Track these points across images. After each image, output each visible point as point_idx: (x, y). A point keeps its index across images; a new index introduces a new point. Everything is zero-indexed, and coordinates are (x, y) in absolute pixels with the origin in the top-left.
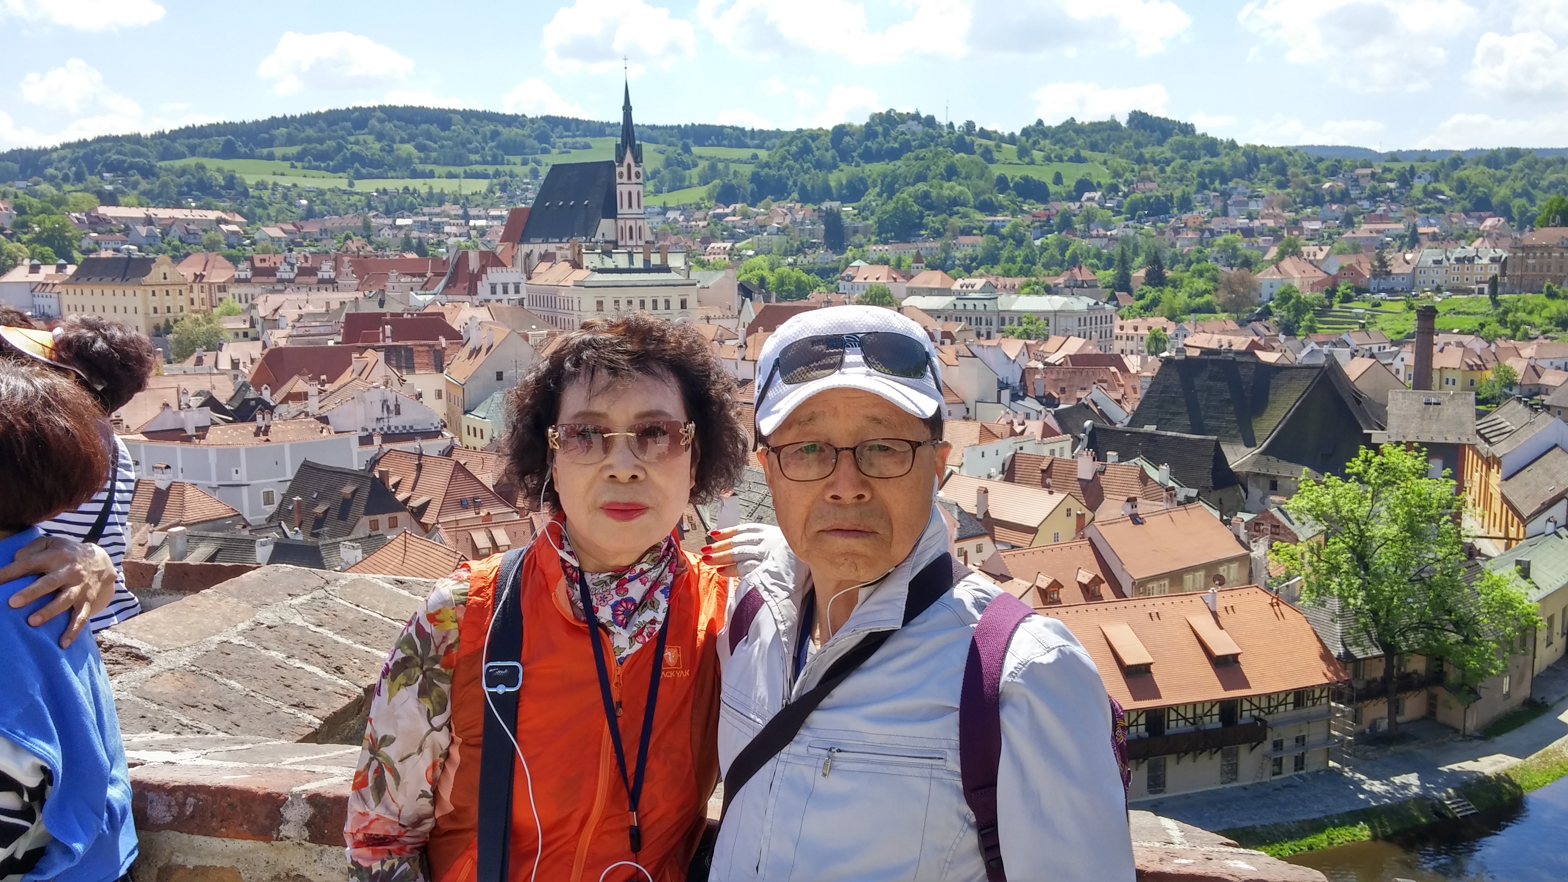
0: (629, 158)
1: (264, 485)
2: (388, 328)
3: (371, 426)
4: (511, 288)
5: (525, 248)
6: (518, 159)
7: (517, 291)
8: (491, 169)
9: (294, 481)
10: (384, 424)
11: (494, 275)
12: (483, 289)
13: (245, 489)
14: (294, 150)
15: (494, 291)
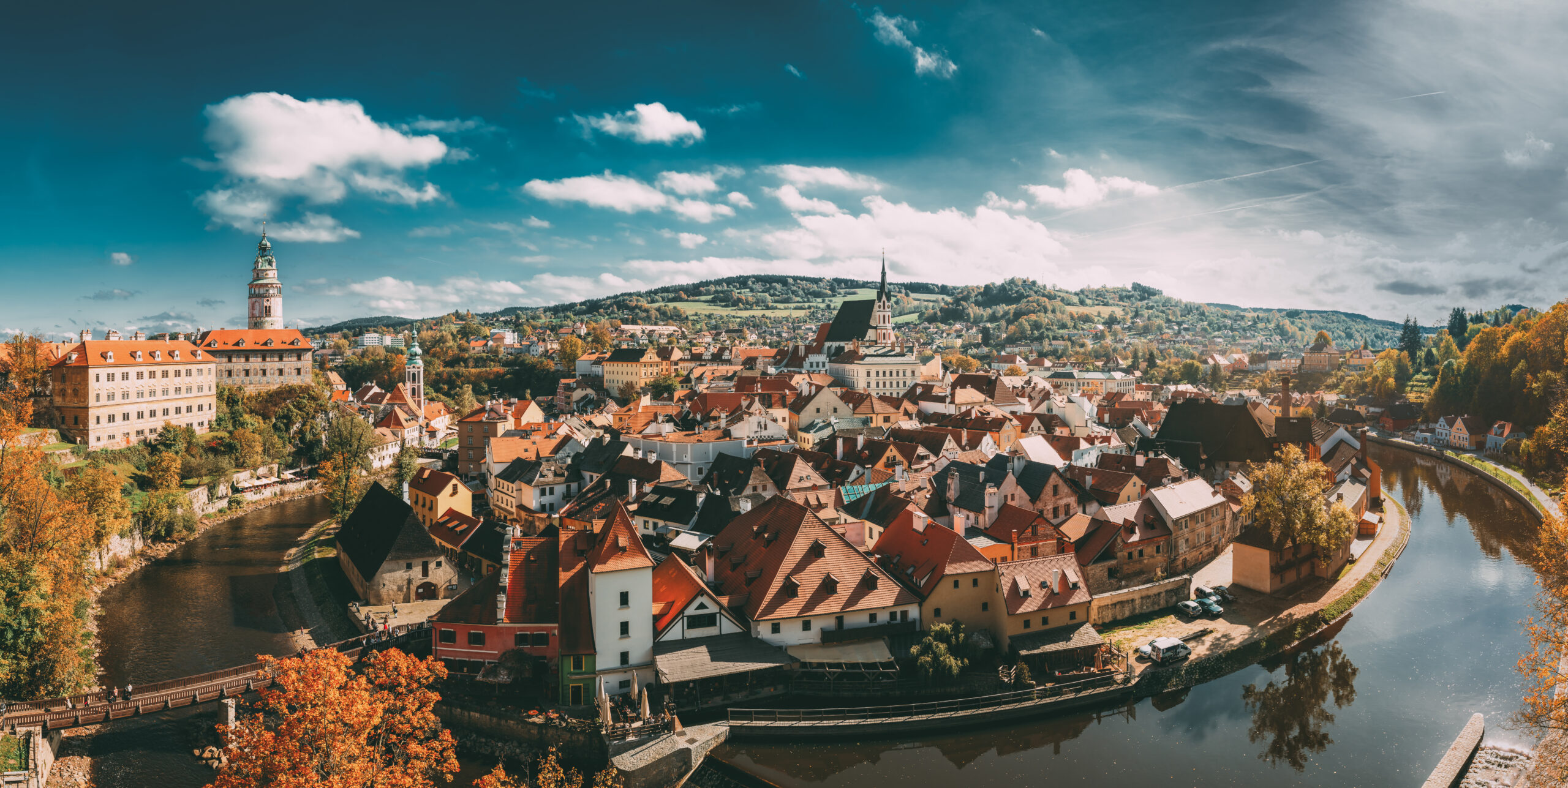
0: (884, 298)
1: (699, 464)
2: (759, 385)
3: (752, 435)
4: (821, 364)
5: (828, 344)
6: (820, 300)
7: (824, 366)
8: (806, 305)
9: (714, 463)
10: (759, 434)
11: (813, 358)
12: (806, 364)
13: (689, 466)
14: (709, 297)
15: (811, 366)
